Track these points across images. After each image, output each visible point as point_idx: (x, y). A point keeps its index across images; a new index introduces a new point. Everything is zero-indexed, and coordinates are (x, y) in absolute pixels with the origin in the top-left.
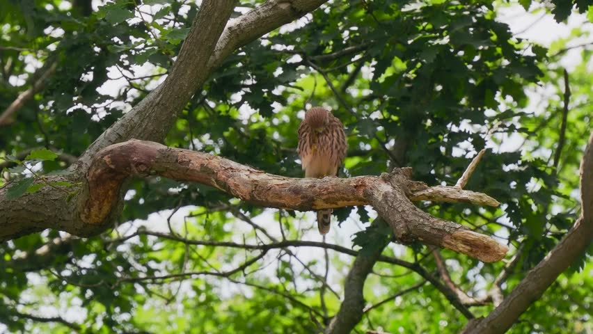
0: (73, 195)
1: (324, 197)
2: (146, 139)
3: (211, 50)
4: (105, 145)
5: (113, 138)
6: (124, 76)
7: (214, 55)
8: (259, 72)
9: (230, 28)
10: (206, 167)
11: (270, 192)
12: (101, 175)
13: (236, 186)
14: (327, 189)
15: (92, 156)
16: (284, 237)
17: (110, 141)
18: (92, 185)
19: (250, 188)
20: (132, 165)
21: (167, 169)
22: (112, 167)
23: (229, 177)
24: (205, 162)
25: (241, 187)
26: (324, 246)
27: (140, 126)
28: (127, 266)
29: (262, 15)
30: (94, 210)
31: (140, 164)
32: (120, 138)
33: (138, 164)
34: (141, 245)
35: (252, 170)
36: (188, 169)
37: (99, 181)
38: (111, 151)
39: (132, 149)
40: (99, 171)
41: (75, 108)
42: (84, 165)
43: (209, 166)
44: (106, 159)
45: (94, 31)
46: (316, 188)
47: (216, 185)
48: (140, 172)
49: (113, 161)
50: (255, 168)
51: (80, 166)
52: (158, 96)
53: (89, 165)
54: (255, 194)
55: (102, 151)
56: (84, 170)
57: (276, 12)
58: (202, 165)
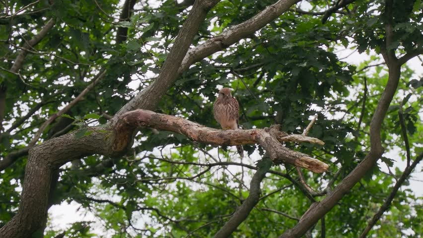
0: (108, 137)
1: (235, 140)
2: (146, 109)
3: (179, 64)
4: (124, 112)
5: (129, 108)
6: (139, 78)
7: (181, 67)
8: (208, 78)
9: (189, 53)
10: (176, 124)
11: (208, 137)
12: (122, 127)
13: (191, 133)
14: (237, 135)
15: (118, 117)
16: (220, 160)
17: (128, 110)
18: (117, 132)
19: (197, 134)
20: (138, 122)
21: (156, 124)
22: (128, 123)
23: (187, 129)
24: (175, 121)
25: (194, 134)
26: (242, 165)
27: (143, 102)
28: (143, 174)
29: (206, 47)
30: (118, 145)
31: (143, 121)
32: (133, 108)
33: (141, 122)
34: (150, 164)
35: (199, 125)
36: (166, 125)
37: (121, 130)
38: (128, 115)
39: (138, 114)
40: (121, 125)
41: (114, 95)
42: (114, 122)
43: (177, 123)
44: (125, 119)
45: (124, 55)
46: (231, 135)
47: (180, 133)
48: (142, 125)
49: (129, 120)
50: (200, 124)
51: (112, 123)
52: (152, 87)
53: (116, 122)
54: (200, 137)
55: (123, 115)
56: (114, 124)
57: (213, 45)
58: (174, 123)
